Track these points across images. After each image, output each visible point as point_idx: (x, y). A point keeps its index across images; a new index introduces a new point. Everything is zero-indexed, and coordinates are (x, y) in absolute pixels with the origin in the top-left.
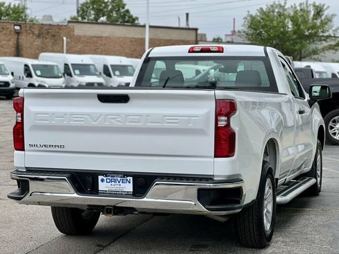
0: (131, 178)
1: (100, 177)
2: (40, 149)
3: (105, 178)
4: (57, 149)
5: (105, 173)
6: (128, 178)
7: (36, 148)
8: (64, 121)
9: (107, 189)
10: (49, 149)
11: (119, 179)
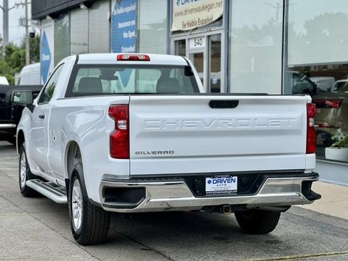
0: (236, 178)
1: (207, 179)
2: (148, 155)
3: (212, 180)
4: (166, 155)
5: (213, 175)
6: (233, 178)
7: (143, 155)
8: (176, 126)
9: (213, 190)
10: (157, 155)
11: (225, 179)
